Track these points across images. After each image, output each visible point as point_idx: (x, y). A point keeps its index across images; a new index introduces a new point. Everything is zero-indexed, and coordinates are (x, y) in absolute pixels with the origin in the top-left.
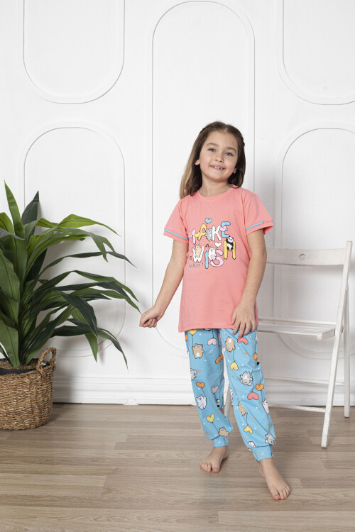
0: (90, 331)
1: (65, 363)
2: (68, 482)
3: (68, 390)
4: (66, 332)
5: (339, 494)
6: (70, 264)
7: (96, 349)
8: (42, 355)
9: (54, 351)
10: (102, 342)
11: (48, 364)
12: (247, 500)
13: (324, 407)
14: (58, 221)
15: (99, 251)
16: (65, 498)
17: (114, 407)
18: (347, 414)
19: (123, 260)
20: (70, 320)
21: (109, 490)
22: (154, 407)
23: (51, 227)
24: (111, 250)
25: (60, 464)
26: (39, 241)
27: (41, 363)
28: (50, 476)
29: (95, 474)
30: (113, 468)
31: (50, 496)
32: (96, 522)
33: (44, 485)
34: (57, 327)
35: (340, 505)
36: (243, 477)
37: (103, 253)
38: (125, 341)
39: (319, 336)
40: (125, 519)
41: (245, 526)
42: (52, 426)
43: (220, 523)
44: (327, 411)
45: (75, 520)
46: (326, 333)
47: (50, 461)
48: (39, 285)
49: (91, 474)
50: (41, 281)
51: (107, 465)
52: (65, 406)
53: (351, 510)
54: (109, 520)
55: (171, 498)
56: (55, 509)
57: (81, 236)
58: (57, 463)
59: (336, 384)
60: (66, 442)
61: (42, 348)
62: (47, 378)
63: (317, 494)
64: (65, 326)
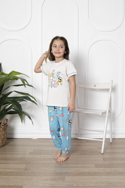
0: (20, 112)
1: (11, 124)
2: (12, 166)
3: (12, 134)
4: (11, 113)
5: (108, 170)
6: (13, 89)
7: (22, 119)
8: (3, 121)
9: (7, 120)
10: (24, 117)
11: (5, 124)
12: (76, 172)
13: (102, 139)
14: (8, 73)
15: (23, 84)
16: (11, 172)
17: (29, 140)
18: (111, 142)
19: (32, 87)
20: (13, 109)
21: (26, 169)
22: (43, 140)
23: (6, 75)
24: (27, 84)
25: (9, 160)
26: (1, 80)
27: (2, 124)
28: (6, 165)
29: (22, 164)
30: (28, 161)
31: (5, 172)
32: (22, 181)
33: (3, 168)
34: (8, 111)
35: (108, 174)
36: (74, 164)
37: (24, 85)
38: (32, 116)
39: (101, 114)
40: (32, 180)
41: (75, 182)
42: (7, 147)
43: (66, 181)
44: (104, 140)
45: (14, 180)
46: (103, 113)
47: (6, 159)
48: (1, 96)
49: (20, 164)
50: (2, 95)
51: (26, 160)
52: (11, 139)
53: (112, 176)
54: (26, 180)
55: (48, 172)
56: (7, 176)
57: (17, 79)
58: (8, 160)
59: (107, 131)
60: (11, 152)
61: (3, 119)
62: (5, 129)
63: (100, 170)
64: (11, 111)
